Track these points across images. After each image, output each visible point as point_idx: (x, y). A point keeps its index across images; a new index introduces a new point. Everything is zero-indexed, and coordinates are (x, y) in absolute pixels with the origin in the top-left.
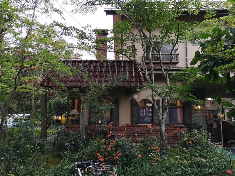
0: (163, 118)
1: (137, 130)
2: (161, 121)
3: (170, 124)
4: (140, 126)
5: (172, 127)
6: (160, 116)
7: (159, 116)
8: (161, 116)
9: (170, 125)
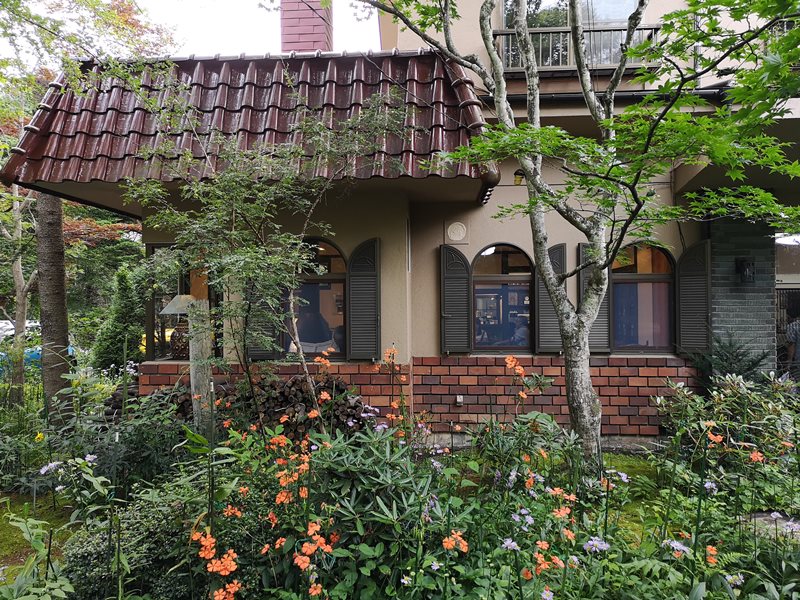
0: (580, 324)
1: (464, 381)
2: (572, 337)
3: (609, 354)
4: (476, 363)
5: (619, 365)
6: (568, 318)
7: (561, 317)
8: (573, 314)
9: (612, 356)
